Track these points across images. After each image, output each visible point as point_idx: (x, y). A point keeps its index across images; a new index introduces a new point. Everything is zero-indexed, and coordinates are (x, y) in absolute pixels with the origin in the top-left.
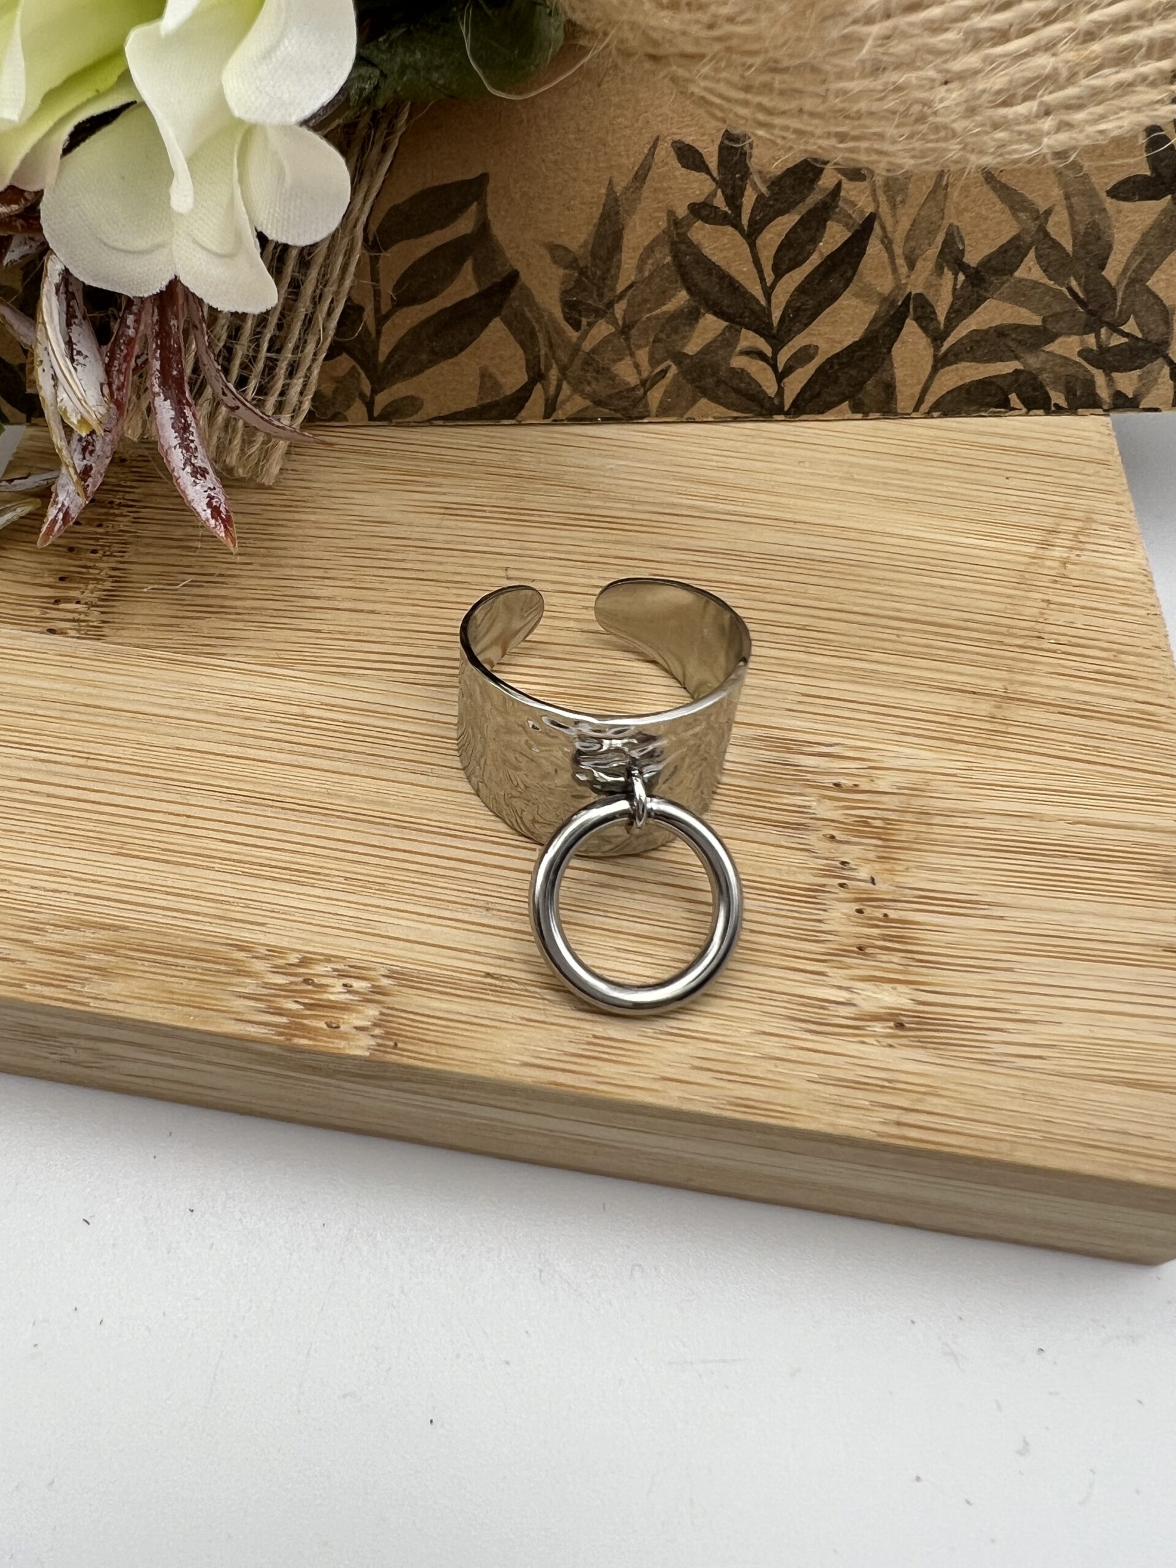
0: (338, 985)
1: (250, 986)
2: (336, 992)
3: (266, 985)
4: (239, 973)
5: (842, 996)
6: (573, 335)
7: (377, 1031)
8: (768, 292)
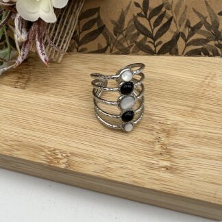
0: (60, 155)
3: (47, 154)
4: (42, 151)
5: (156, 163)
6: (115, 37)
7: (66, 164)
8: (153, 30)
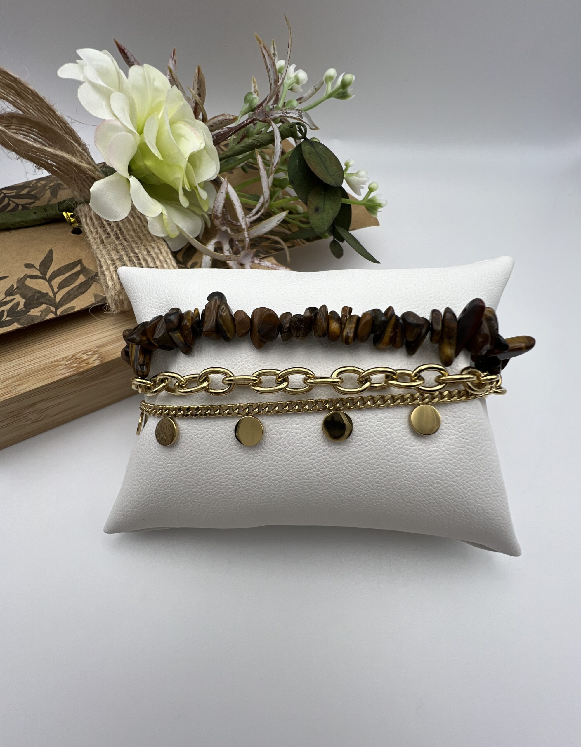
0: (85, 356)
1: (61, 367)
2: (85, 357)
3: (66, 365)
4: (58, 366)
7: (99, 359)
